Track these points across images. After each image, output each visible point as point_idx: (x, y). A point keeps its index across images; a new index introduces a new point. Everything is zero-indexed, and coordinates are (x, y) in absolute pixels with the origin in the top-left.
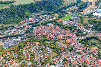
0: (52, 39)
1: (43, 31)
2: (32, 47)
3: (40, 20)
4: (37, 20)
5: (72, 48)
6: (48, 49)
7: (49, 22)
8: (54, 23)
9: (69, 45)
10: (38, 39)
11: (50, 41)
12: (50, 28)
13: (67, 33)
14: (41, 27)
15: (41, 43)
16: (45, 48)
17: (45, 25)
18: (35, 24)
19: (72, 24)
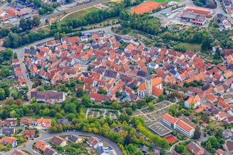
1: (62, 64)
2: (20, 142)
3: (41, 13)
4: (28, 12)
5: (217, 135)
6: (101, 144)
7: (89, 20)
8: (116, 21)
9: (201, 123)
10: (41, 102)
11: (106, 110)
12: (98, 46)
13: (188, 66)
14: (52, 44)
15: (59, 120)
16: (85, 142)
17: (73, 34)
18: (17, 32)
19: (206, 19)
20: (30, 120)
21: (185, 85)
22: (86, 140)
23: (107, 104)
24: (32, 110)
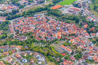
0: (44, 39)
1: (26, 26)
2: (10, 54)
3: (20, 8)
4: (15, 8)
5: (80, 53)
6: (39, 56)
7: (36, 11)
8: (46, 11)
9: (74, 49)
10: (18, 40)
11: (41, 43)
12: (39, 20)
13: (70, 28)
14: (23, 19)
15: (24, 46)
16: (33, 55)
17: (31, 15)
18: (11, 15)
19: (78, 12)
20: (14, 46)
21: (69, 35)
22: (33, 54)
23: (41, 41)
24: (15, 43)
